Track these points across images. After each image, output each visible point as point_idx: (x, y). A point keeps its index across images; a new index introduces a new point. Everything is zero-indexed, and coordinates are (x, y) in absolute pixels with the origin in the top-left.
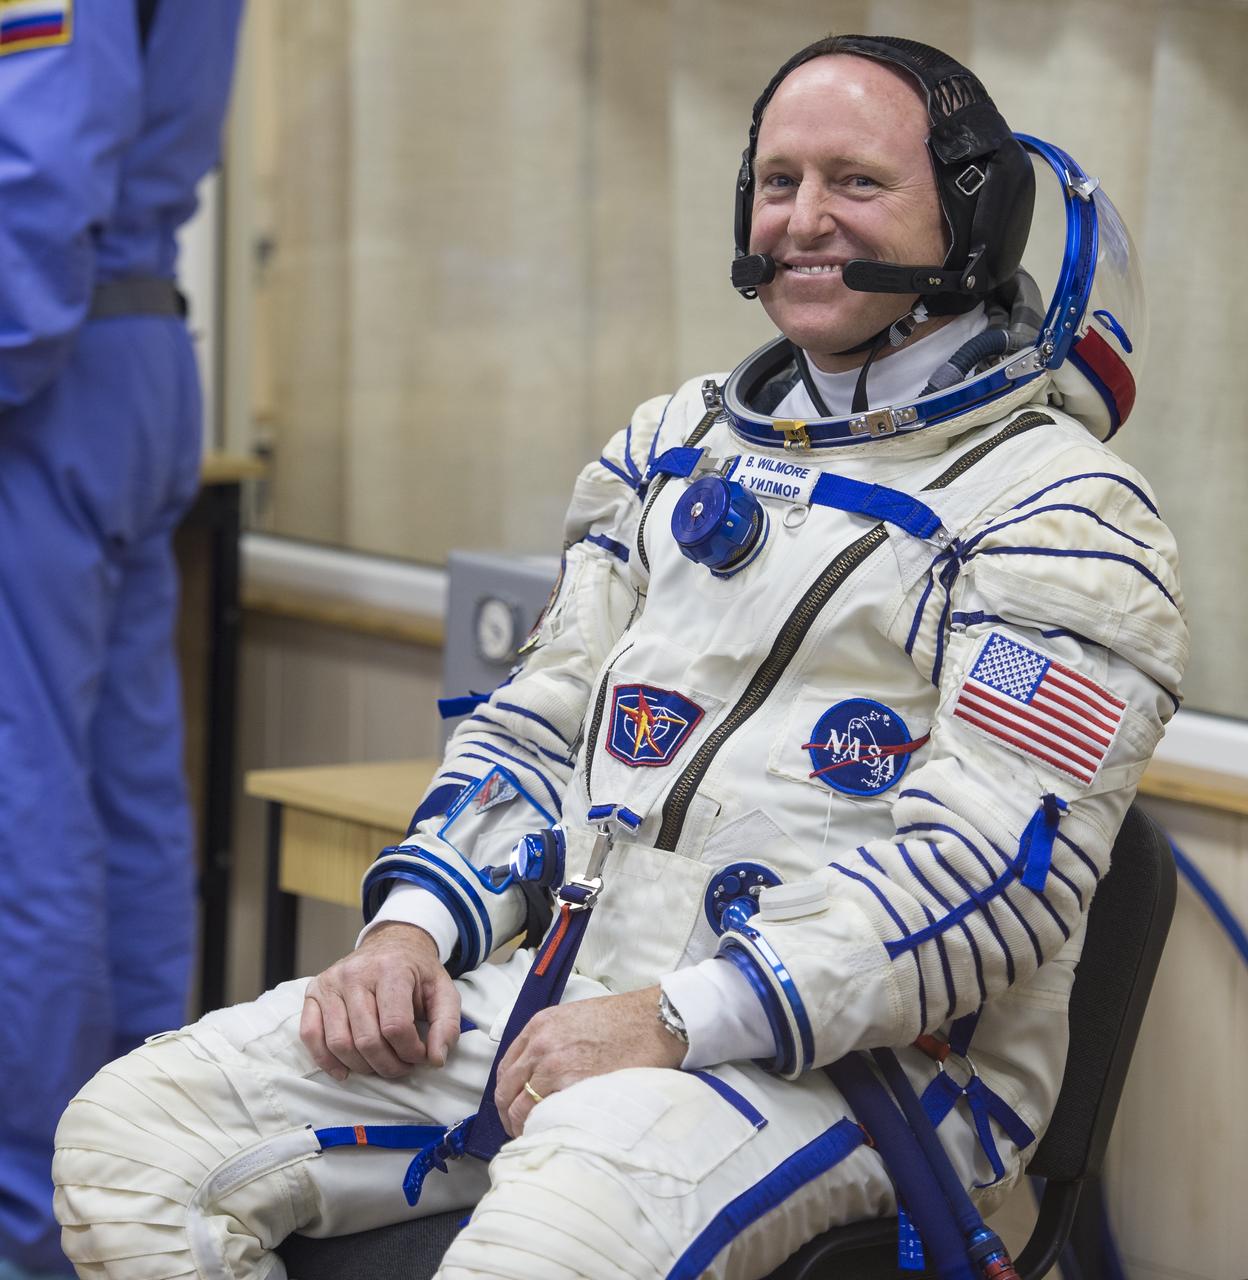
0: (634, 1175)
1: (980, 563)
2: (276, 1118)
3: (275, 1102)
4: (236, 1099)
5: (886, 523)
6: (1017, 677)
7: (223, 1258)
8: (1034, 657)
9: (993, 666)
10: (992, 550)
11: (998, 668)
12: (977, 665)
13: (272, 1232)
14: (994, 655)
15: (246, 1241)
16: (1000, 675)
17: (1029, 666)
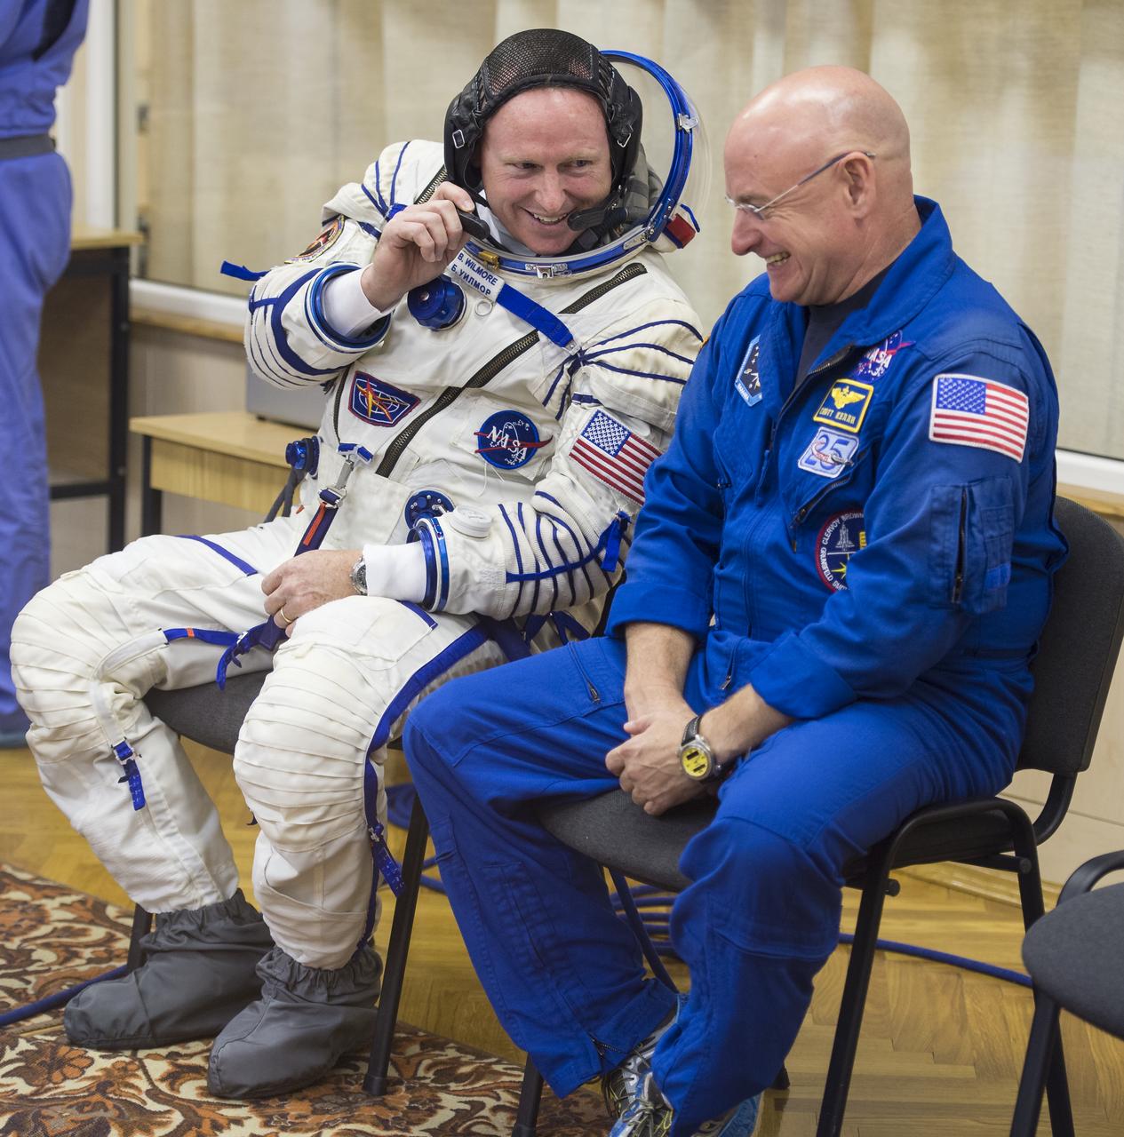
0: (359, 659)
1: (592, 370)
2: (140, 625)
3: (139, 615)
4: (116, 613)
5: (539, 332)
6: (609, 440)
7: (112, 709)
8: (621, 429)
9: (596, 431)
10: (600, 363)
11: (599, 433)
12: (586, 429)
13: (141, 690)
14: (597, 424)
15: (127, 697)
16: (600, 437)
17: (617, 434)
